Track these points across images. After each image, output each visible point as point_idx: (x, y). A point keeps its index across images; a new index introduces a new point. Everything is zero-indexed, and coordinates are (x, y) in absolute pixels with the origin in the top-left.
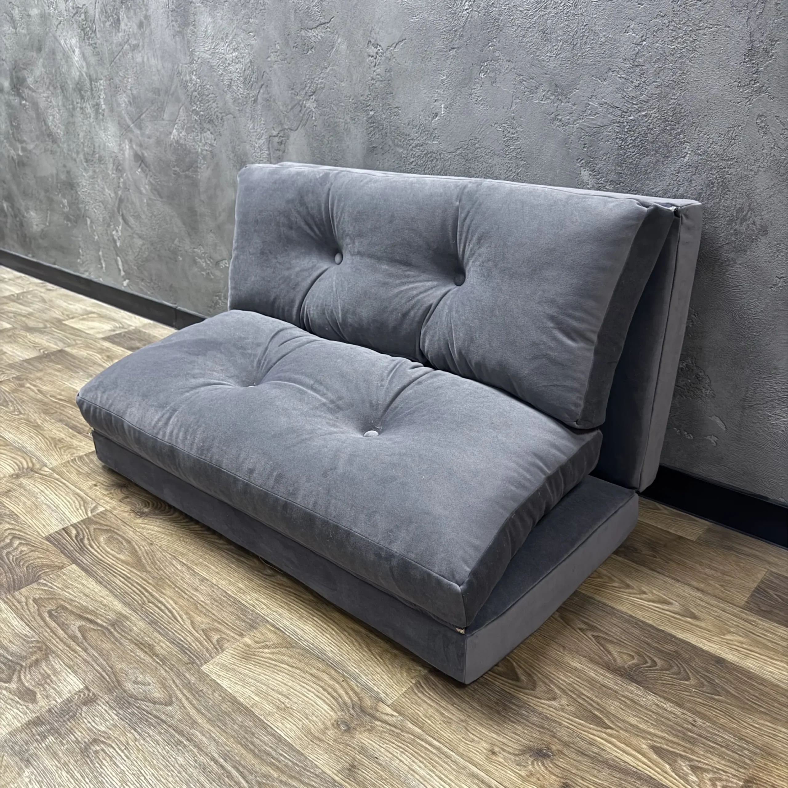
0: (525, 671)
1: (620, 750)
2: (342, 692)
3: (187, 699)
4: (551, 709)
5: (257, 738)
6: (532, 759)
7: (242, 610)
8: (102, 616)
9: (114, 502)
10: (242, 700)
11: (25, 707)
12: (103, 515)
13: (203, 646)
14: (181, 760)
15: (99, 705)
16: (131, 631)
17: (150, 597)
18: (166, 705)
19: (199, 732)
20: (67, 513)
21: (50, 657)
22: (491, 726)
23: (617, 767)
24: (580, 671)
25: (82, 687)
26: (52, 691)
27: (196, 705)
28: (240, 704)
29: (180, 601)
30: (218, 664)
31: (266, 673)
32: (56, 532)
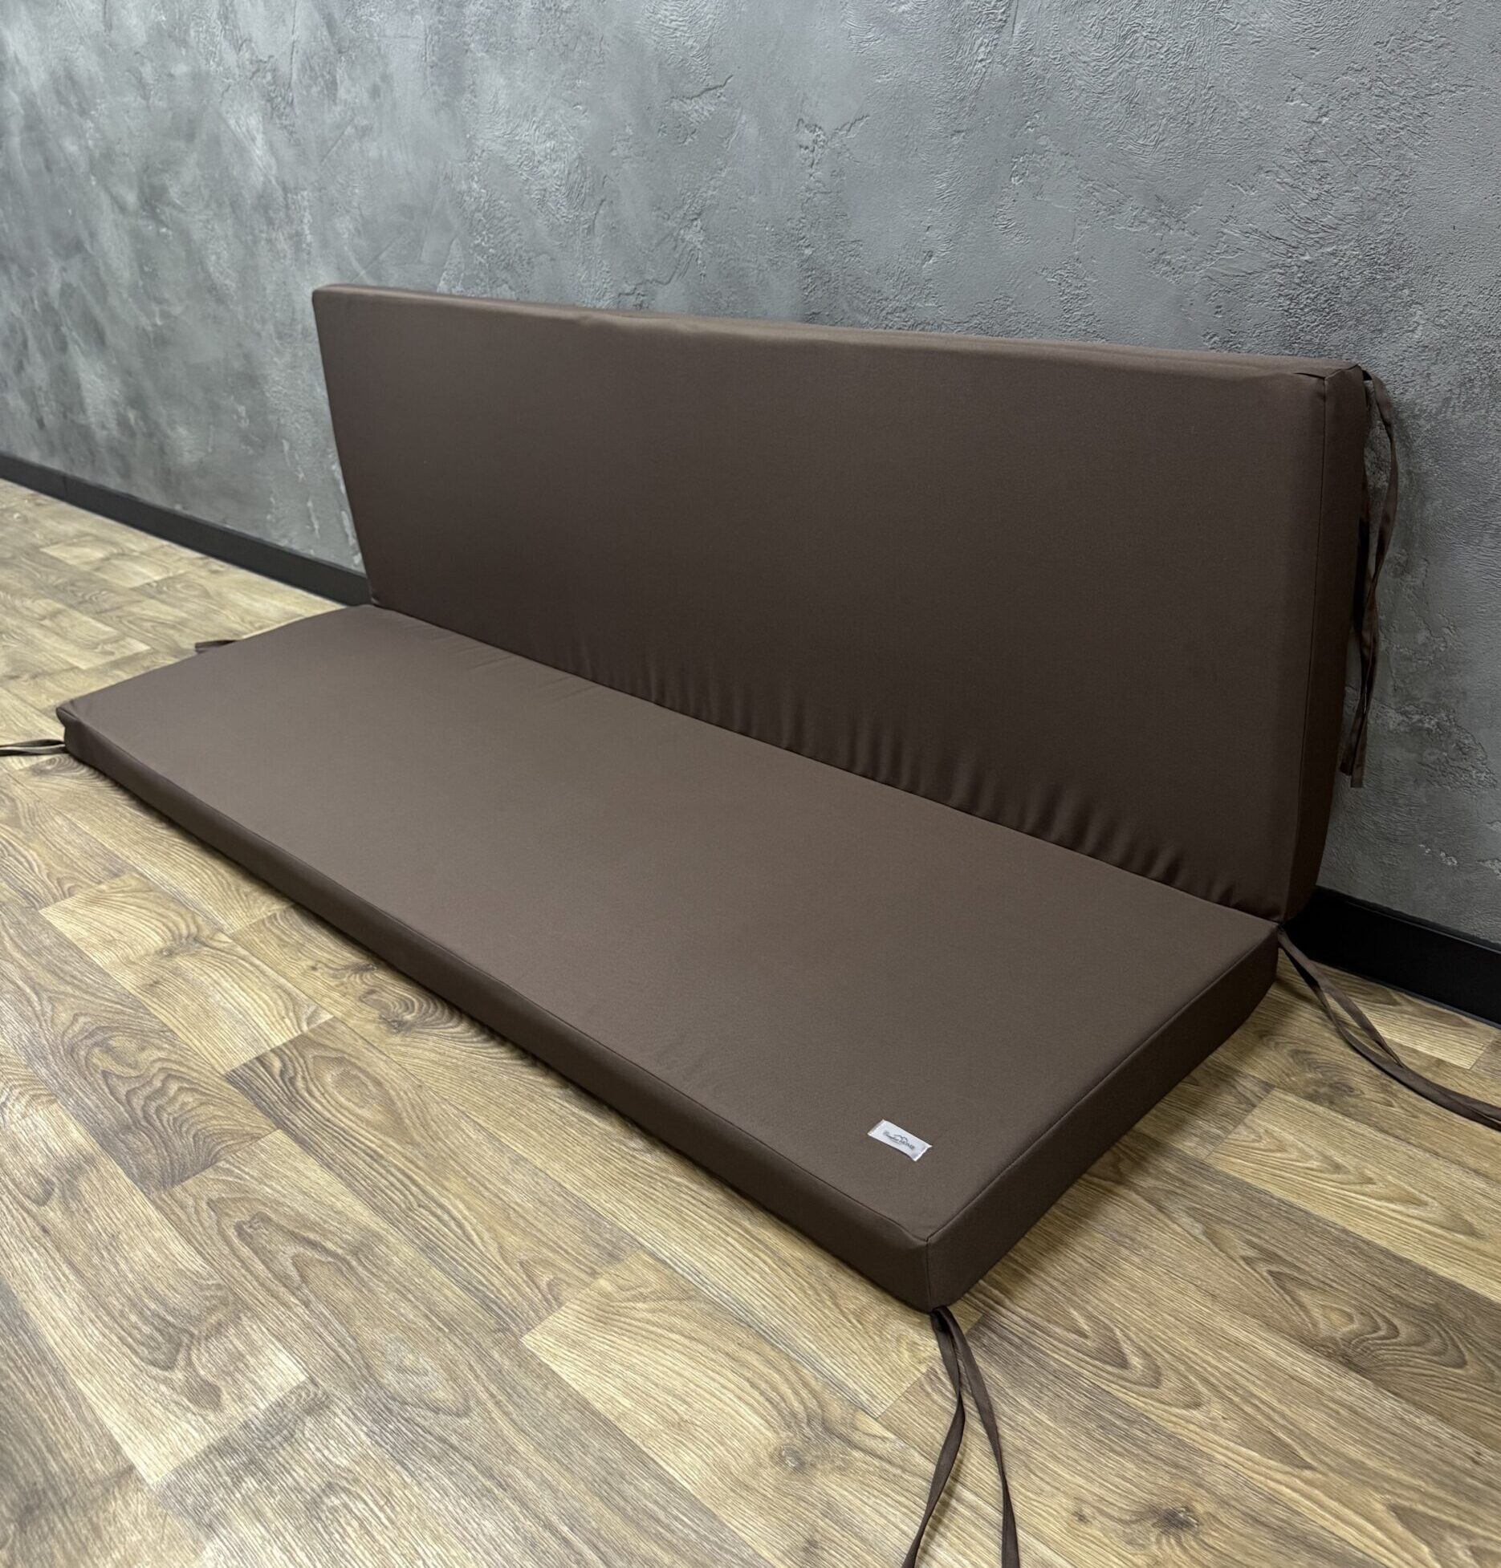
0: (1139, 1348)
1: (1330, 1513)
2: (786, 1389)
3: (498, 1403)
4: (1192, 1427)
5: (630, 1484)
6: (1156, 1531)
7: (592, 1222)
8: (333, 1234)
9: (348, 1002)
10: (598, 1406)
11: (200, 1419)
12: (329, 1029)
13: (523, 1295)
14: (489, 1526)
15: (335, 1414)
16: (388, 1263)
17: (421, 1196)
18: (458, 1416)
19: (521, 1469)
20: (263, 1025)
21: (244, 1318)
22: (1076, 1461)
23: (1324, 1550)
24: (1246, 1347)
25: (302, 1378)
26: (248, 1385)
27: (514, 1416)
28: (595, 1413)
29: (476, 1203)
30: (551, 1332)
31: (642, 1351)
32: (245, 1065)
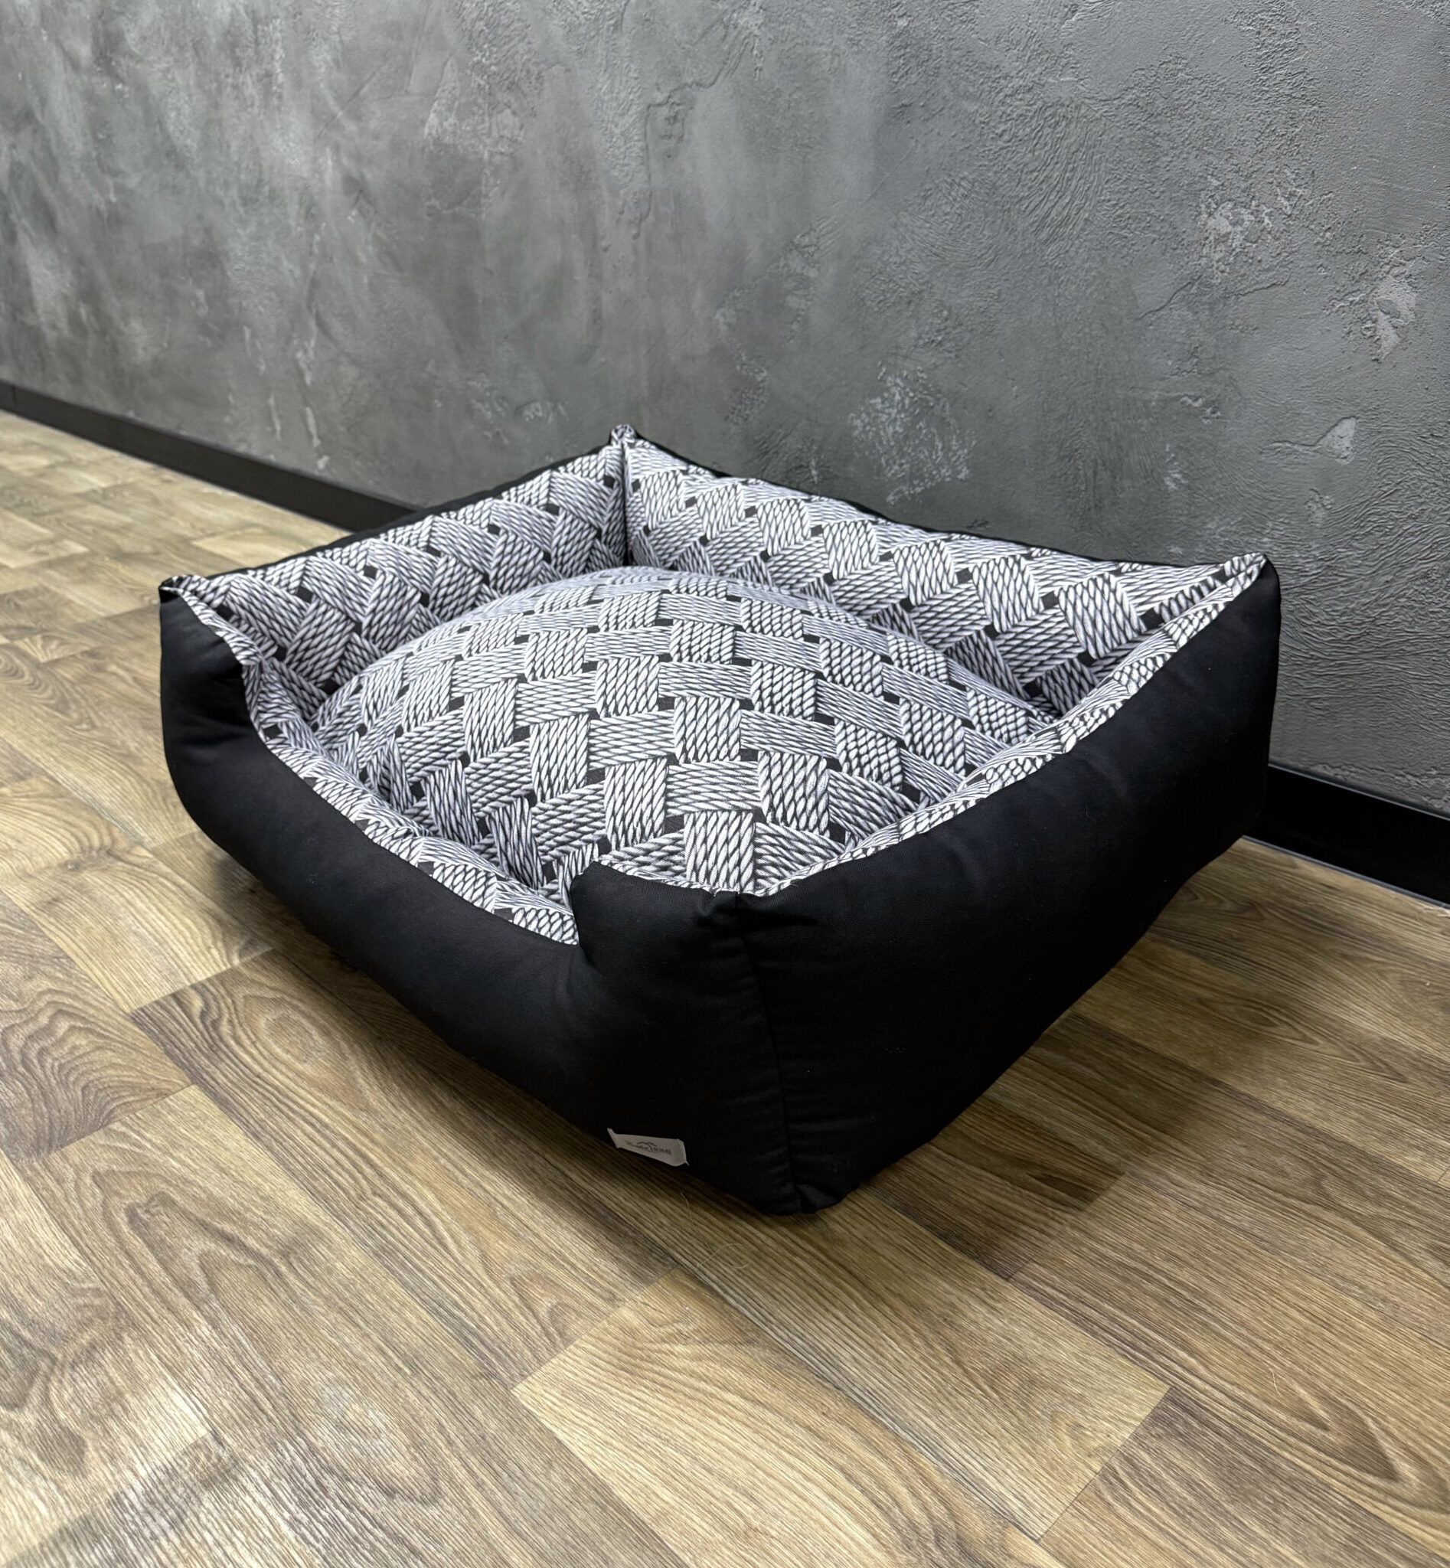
2: (899, 1488)
3: (479, 1485)
8: (257, 1226)
9: (292, 933)
10: (626, 1498)
11: (53, 1486)
13: (515, 1326)
15: (245, 1489)
16: (330, 1271)
17: (377, 1182)
18: (423, 1502)
21: (127, 1340)
25: (203, 1432)
26: (124, 1439)
27: (504, 1508)
28: (622, 1509)
29: (451, 1192)
30: (554, 1382)
31: (685, 1416)
32: (157, 1002)
